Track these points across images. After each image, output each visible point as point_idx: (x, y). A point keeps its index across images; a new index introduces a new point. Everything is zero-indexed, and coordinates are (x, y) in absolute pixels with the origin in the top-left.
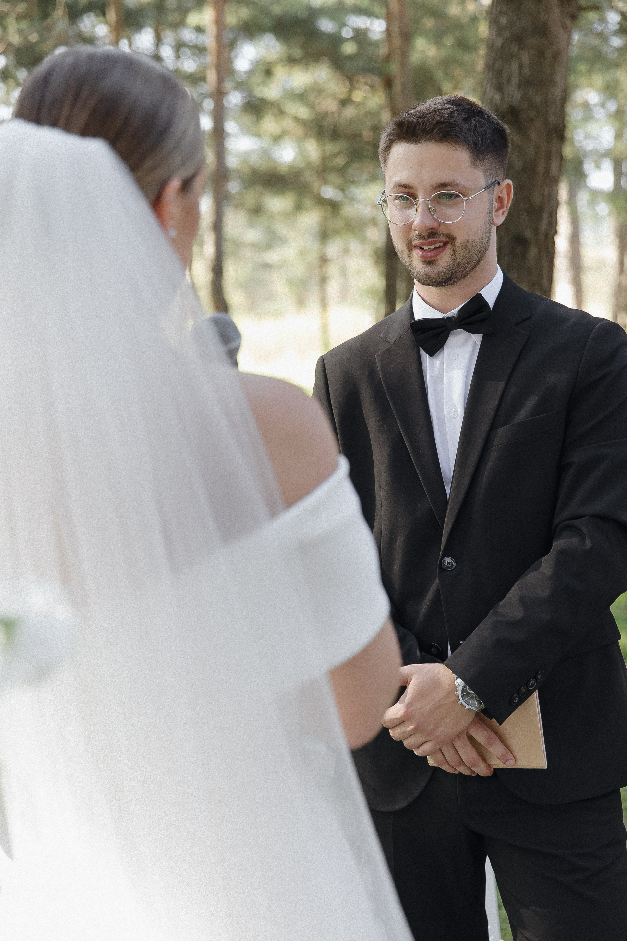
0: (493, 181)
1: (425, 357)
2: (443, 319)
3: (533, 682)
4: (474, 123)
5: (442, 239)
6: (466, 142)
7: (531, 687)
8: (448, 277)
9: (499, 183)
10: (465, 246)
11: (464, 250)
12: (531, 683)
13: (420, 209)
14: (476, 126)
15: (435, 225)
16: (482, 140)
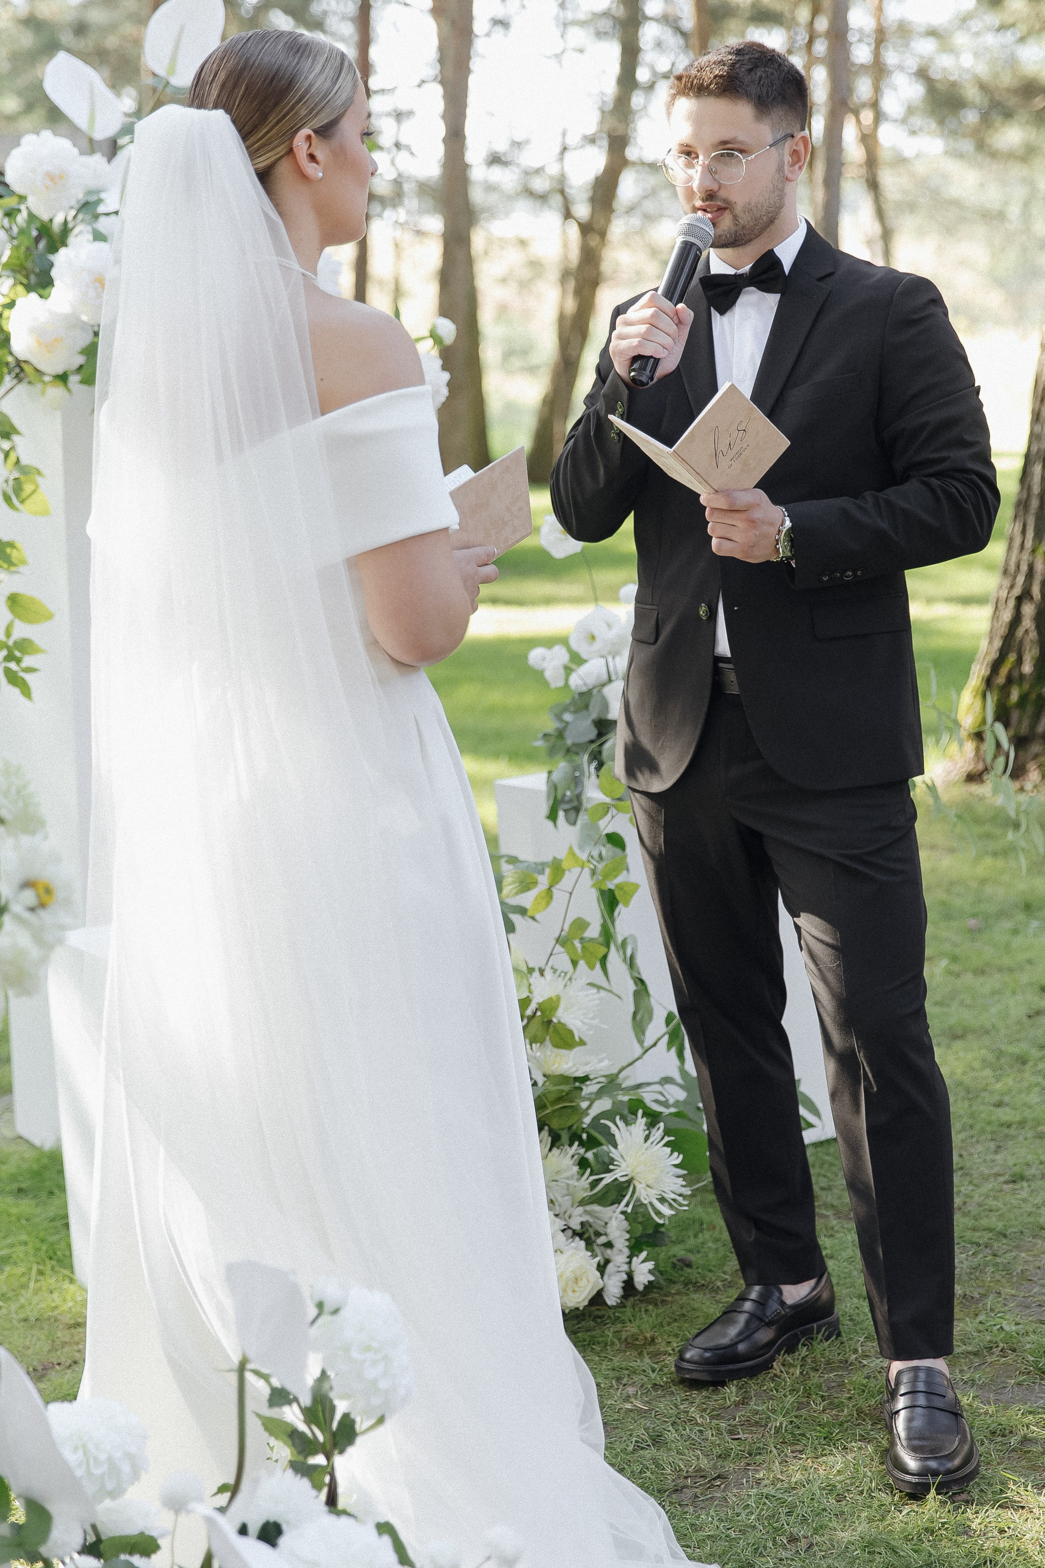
0: (784, 135)
1: (715, 314)
2: (735, 275)
3: (851, 574)
4: (759, 74)
5: (719, 203)
6: (748, 95)
7: (847, 577)
8: (731, 240)
9: (793, 136)
10: (748, 209)
11: (747, 214)
12: (849, 573)
13: (699, 168)
14: (761, 78)
15: (715, 187)
16: (767, 92)
